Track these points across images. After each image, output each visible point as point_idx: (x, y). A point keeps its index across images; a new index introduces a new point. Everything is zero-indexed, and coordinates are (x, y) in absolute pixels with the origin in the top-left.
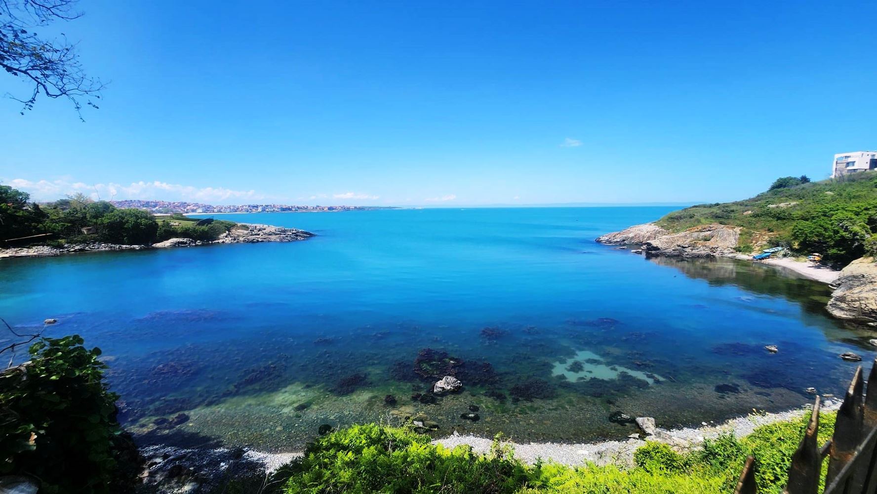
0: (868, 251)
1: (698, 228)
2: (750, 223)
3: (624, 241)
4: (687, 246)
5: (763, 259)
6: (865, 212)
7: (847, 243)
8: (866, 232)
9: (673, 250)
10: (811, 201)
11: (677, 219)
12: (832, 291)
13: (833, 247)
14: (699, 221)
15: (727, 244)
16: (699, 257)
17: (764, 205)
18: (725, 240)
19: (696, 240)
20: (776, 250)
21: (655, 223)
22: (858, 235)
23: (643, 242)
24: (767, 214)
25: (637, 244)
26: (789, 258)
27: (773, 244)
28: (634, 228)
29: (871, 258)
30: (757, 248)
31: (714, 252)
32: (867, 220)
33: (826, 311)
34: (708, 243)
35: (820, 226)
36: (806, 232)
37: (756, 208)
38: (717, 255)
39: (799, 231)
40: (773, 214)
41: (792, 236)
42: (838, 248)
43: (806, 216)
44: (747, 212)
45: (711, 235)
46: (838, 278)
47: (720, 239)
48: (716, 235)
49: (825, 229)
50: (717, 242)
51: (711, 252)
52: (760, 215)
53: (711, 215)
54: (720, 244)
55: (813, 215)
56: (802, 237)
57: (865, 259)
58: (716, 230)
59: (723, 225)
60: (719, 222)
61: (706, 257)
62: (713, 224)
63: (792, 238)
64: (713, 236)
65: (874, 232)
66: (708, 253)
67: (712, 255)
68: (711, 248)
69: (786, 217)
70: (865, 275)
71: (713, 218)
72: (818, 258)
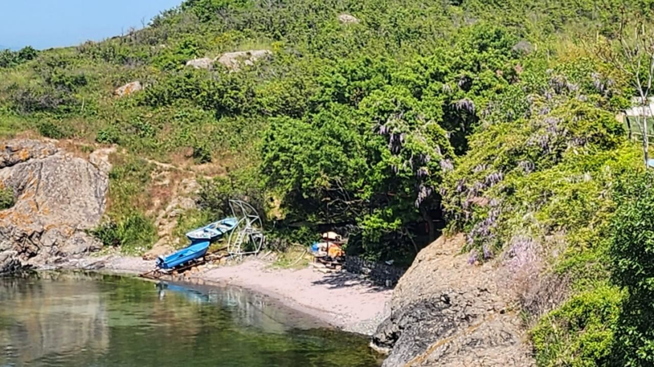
0: (451, 216)
2: (138, 127)
5: (184, 266)
6: (436, 85)
7: (403, 189)
8: (443, 151)
10: (302, 46)
13: (371, 206)
15: (73, 215)
17: (175, 58)
18: (64, 199)
20: (225, 229)
22: (425, 165)
24: (187, 94)
26: (262, 255)
27: (213, 206)
29: (460, 237)
30: (169, 227)
31: (33, 255)
32: (440, 112)
35: (333, 136)
36: (298, 158)
37: (152, 68)
38: (41, 265)
39: (281, 154)
40: (205, 94)
41: (263, 173)
42: (382, 208)
43: (294, 99)
44: (128, 85)
45: (15, 183)
46: (388, 314)
47: (46, 195)
48: (32, 182)
49: (346, 144)
50: (38, 209)
51: (19, 253)
52: (166, 95)
53: (8, 96)
54: (48, 217)
55: (311, 98)
56: (289, 176)
57: (448, 244)
58: (31, 160)
59: (52, 138)
60: (38, 127)
61: (5, 276)
62: (19, 136)
63: (263, 183)
64: (22, 184)
65: (459, 153)
66: (9, 260)
67: (23, 264)
68: (18, 238)
69: (242, 102)
70: (452, 296)
71: (17, 110)
72: (337, 248)
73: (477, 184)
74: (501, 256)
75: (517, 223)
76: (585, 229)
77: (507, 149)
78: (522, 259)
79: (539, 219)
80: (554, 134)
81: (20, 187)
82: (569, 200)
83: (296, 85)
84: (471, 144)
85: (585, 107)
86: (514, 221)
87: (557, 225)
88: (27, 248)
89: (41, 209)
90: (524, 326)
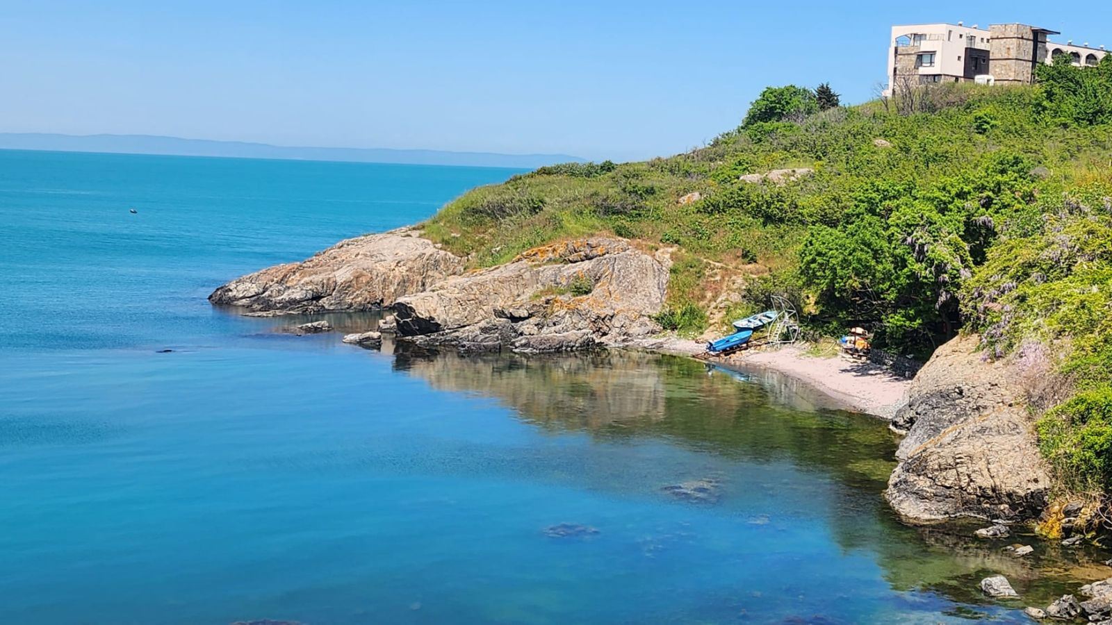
0: (968, 318)
1: (554, 250)
2: (696, 231)
3: (317, 297)
4: (524, 313)
5: (729, 351)
6: (958, 202)
7: (925, 293)
8: (963, 261)
9: (484, 330)
10: (841, 166)
11: (492, 215)
12: (897, 441)
13: (895, 307)
14: (557, 225)
15: (639, 303)
16: (559, 350)
17: (730, 173)
18: (632, 289)
19: (550, 291)
20: (766, 321)
21: (423, 227)
22: (946, 272)
23: (386, 304)
24: (739, 204)
25: (363, 310)
26: (797, 344)
27: (757, 301)
28: (353, 250)
29: (975, 336)
30: (718, 317)
31: (605, 334)
32: (962, 228)
33: (886, 503)
34: (585, 302)
35: (864, 243)
36: (833, 261)
37: (710, 181)
38: (611, 343)
39: (817, 258)
40: (754, 204)
41: (801, 274)
42: (905, 309)
43: (832, 211)
44: (689, 195)
45: (592, 274)
46: (907, 402)
47: (618, 285)
48: (607, 274)
49: (875, 252)
50: (611, 296)
51: (594, 332)
52: (721, 205)
53: (590, 201)
54: (619, 303)
55: (846, 211)
56: (825, 277)
57: (963, 343)
58: (607, 255)
59: (625, 237)
60: (614, 228)
61: (581, 350)
62: (598, 235)
63: (800, 283)
64: (598, 275)
65: (977, 263)
66: (585, 337)
67: (597, 341)
68: (593, 320)
69: (786, 212)
70: (965, 388)
71: (597, 213)
72: (863, 341)
73: (993, 292)
74: (1011, 356)
75: (1028, 328)
76: (1090, 335)
77: (1021, 261)
78: (1031, 359)
79: (1048, 325)
80: (1066, 250)
81: (597, 278)
82: (1077, 309)
83: (834, 199)
84: (989, 256)
85: (1095, 226)
86: (1025, 325)
87: (1064, 331)
88: (600, 328)
89: (613, 296)
90: (1029, 418)
